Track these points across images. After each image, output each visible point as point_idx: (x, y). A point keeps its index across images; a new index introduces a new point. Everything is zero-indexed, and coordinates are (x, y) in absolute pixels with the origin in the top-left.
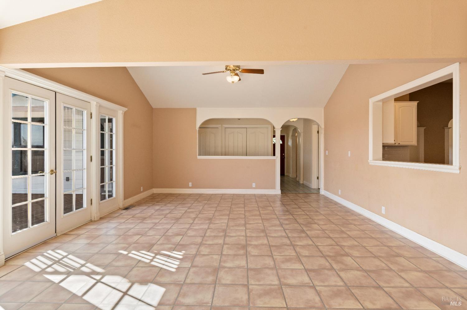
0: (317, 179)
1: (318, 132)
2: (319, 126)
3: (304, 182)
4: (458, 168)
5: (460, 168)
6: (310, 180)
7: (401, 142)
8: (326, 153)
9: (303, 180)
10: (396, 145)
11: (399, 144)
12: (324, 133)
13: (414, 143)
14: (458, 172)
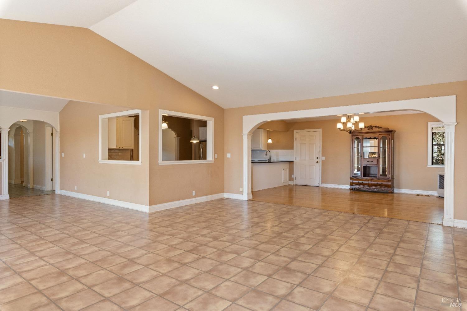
0: (52, 181)
1: (52, 134)
2: (53, 128)
3: (35, 186)
4: (141, 162)
5: (142, 162)
6: (42, 183)
7: (124, 146)
8: (62, 155)
9: (34, 184)
10: (120, 148)
11: (122, 148)
12: (59, 136)
13: (132, 147)
14: (141, 164)
